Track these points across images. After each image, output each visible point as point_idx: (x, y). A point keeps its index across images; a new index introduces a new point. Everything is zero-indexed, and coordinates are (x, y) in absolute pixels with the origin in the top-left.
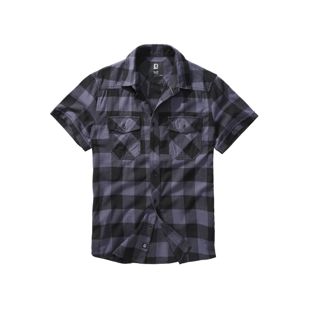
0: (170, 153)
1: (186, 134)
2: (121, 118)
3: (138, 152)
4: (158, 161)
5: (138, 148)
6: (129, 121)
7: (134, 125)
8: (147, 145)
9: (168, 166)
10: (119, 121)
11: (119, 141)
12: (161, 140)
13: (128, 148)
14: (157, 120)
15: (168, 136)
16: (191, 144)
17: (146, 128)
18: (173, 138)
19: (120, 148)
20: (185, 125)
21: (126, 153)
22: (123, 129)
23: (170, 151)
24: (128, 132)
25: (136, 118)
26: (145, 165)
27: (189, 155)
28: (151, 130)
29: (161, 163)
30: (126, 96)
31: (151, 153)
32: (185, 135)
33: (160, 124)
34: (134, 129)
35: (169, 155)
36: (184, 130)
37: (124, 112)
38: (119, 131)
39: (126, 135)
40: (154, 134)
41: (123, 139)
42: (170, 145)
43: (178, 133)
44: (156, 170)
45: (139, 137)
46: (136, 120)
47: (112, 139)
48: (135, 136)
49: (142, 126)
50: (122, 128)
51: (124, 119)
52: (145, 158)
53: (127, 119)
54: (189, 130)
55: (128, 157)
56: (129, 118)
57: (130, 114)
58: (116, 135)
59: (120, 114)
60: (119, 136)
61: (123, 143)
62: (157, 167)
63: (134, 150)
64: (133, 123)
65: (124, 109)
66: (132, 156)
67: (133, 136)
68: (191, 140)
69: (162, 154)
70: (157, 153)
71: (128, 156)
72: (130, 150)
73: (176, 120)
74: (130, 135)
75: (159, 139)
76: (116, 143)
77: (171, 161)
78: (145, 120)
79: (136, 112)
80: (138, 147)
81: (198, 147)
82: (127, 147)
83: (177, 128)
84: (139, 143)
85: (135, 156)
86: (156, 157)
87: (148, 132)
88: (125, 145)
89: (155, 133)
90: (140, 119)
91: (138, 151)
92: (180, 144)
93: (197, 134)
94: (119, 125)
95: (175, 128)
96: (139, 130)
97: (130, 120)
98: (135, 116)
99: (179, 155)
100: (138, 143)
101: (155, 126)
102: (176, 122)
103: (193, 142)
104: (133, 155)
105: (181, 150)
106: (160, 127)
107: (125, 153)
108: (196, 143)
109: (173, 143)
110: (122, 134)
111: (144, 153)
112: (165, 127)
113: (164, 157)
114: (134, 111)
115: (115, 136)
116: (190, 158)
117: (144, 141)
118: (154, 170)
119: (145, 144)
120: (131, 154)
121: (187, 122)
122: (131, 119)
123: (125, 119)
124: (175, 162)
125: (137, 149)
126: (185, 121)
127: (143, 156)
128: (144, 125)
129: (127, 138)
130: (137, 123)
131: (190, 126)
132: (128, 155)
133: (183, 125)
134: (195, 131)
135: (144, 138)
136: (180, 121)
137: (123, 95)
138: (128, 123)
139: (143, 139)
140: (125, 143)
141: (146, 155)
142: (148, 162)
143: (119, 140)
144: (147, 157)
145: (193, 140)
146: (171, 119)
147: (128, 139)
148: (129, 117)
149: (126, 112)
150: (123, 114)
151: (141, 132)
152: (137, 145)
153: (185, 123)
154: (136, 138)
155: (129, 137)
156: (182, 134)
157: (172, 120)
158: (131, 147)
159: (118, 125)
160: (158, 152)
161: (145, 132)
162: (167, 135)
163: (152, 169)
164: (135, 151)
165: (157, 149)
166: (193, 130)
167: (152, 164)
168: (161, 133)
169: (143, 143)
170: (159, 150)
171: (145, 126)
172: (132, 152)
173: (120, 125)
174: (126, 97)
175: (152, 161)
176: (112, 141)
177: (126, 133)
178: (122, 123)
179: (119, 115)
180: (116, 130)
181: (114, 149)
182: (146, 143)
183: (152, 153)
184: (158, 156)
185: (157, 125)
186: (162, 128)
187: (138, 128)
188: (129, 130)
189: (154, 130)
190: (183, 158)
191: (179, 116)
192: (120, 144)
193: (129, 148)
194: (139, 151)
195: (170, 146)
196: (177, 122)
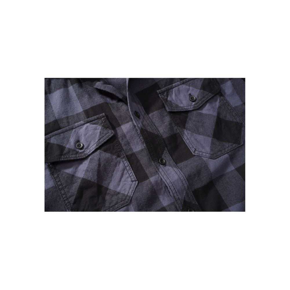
0: (194, 152)
1: (202, 109)
2: (66, 131)
3: (132, 181)
4: (182, 178)
5: (128, 175)
6: (86, 129)
7: (100, 132)
8: (144, 159)
9: (204, 180)
10: (64, 138)
11: (79, 181)
12: (165, 136)
13: (105, 186)
14: (139, 106)
15: (173, 125)
16: (219, 122)
17: (125, 128)
18: (183, 124)
19: (88, 194)
20: (190, 94)
21: (107, 197)
22: (80, 151)
23: (192, 150)
24: (93, 152)
25: (98, 119)
26: (159, 200)
27: (229, 141)
28: (139, 126)
29: (190, 178)
30: (60, 88)
31: (160, 170)
32: (200, 111)
33: (148, 110)
34: (103, 141)
35: (195, 158)
36: (194, 103)
37: (67, 118)
38: (72, 157)
39: (91, 159)
40: (147, 131)
41: (87, 171)
42: (186, 138)
43: (187, 112)
44: (187, 200)
45: (120, 151)
46: (100, 121)
47: (61, 184)
48: (111, 153)
49: (117, 129)
50: (78, 150)
51: (74, 130)
52: (153, 186)
53: (81, 128)
54: (204, 97)
55: (116, 204)
56: (84, 124)
57: (83, 116)
58: (69, 171)
59: (61, 125)
60: (77, 168)
61: (89, 179)
62: (187, 193)
63: (121, 184)
64: (95, 129)
65: (66, 111)
66: (124, 198)
67: (107, 155)
68: (215, 114)
69: (181, 161)
70: (170, 165)
71: (115, 202)
72: (111, 187)
73: (172, 94)
74: (100, 155)
75: (162, 136)
76: (75, 188)
77: (206, 167)
78: (116, 114)
79: (93, 108)
80: (126, 171)
81: (235, 120)
82: (104, 184)
83: (182, 105)
84: (127, 163)
85: (130, 194)
86: (173, 172)
87: (133, 132)
88: (96, 182)
89: (149, 129)
90: (107, 116)
91: (129, 179)
92: (201, 130)
93: (218, 101)
94: (67, 146)
95: (177, 106)
96: (114, 139)
97: (87, 126)
98: (94, 116)
99: (212, 150)
100: (123, 164)
101: (141, 117)
102: (174, 96)
103: (221, 117)
104: (124, 195)
105: (210, 139)
106: (150, 115)
107: (104, 200)
108: (226, 117)
109: (188, 134)
110: (81, 163)
111: (146, 177)
112: (160, 111)
113: (189, 165)
114: (88, 107)
115: (68, 174)
116: (234, 145)
117: (133, 155)
118: (185, 201)
119: (138, 161)
120: (119, 193)
121: (191, 88)
122: (88, 124)
123: (77, 129)
124: (213, 165)
125: (128, 177)
126: (188, 87)
127: (145, 186)
128: (119, 125)
129: (95, 164)
130: (103, 126)
131: (202, 91)
132: (113, 199)
133: (188, 97)
134: (213, 95)
135: (131, 149)
136: (179, 91)
137: (53, 88)
138: (85, 135)
139: (130, 153)
140: (96, 177)
141: (152, 179)
142: (162, 192)
143: (79, 178)
144: (156, 182)
145: (219, 114)
146: (163, 93)
147: (99, 165)
148: (82, 122)
149: (73, 116)
150: (68, 122)
151: (120, 139)
152: (124, 170)
153: (189, 92)
154: (114, 157)
155: (99, 160)
156: (195, 112)
157: (165, 94)
158: (113, 180)
159: (65, 147)
160: (172, 162)
161: (128, 137)
162: (170, 124)
163: (179, 202)
164: (125, 184)
165: (166, 157)
166: (210, 95)
167: (174, 191)
168: (157, 124)
169: (132, 159)
170: (172, 157)
171: (123, 124)
172: (118, 190)
173: (71, 144)
174: (62, 90)
175: (170, 185)
176: (63, 188)
177: (89, 155)
178: (72, 141)
179: (60, 128)
180: (63, 158)
181: (74, 203)
182: (139, 157)
183: (161, 168)
184: (175, 169)
185: (143, 114)
186: (155, 115)
187: (110, 133)
188: (93, 147)
189: (144, 124)
190: (223, 151)
191: (174, 85)
192: (85, 185)
193: (109, 184)
194: (134, 177)
195: (187, 142)
196: (176, 95)
